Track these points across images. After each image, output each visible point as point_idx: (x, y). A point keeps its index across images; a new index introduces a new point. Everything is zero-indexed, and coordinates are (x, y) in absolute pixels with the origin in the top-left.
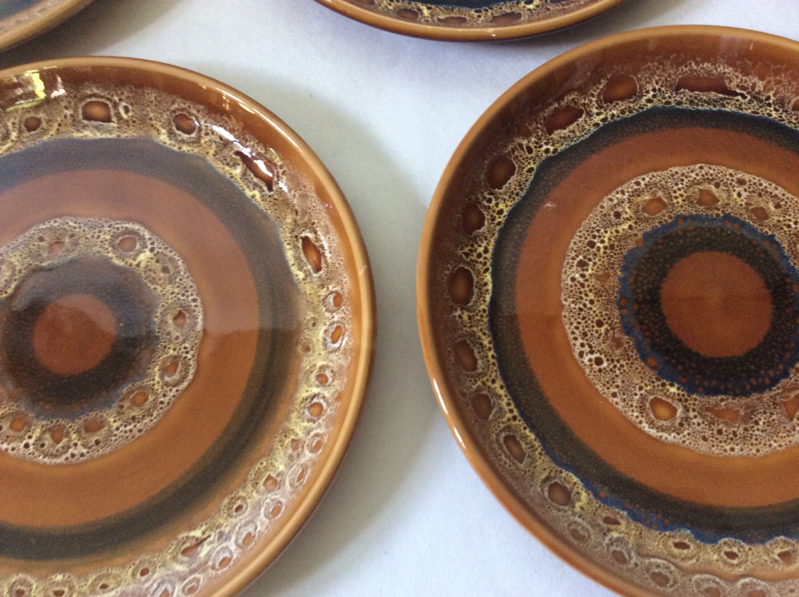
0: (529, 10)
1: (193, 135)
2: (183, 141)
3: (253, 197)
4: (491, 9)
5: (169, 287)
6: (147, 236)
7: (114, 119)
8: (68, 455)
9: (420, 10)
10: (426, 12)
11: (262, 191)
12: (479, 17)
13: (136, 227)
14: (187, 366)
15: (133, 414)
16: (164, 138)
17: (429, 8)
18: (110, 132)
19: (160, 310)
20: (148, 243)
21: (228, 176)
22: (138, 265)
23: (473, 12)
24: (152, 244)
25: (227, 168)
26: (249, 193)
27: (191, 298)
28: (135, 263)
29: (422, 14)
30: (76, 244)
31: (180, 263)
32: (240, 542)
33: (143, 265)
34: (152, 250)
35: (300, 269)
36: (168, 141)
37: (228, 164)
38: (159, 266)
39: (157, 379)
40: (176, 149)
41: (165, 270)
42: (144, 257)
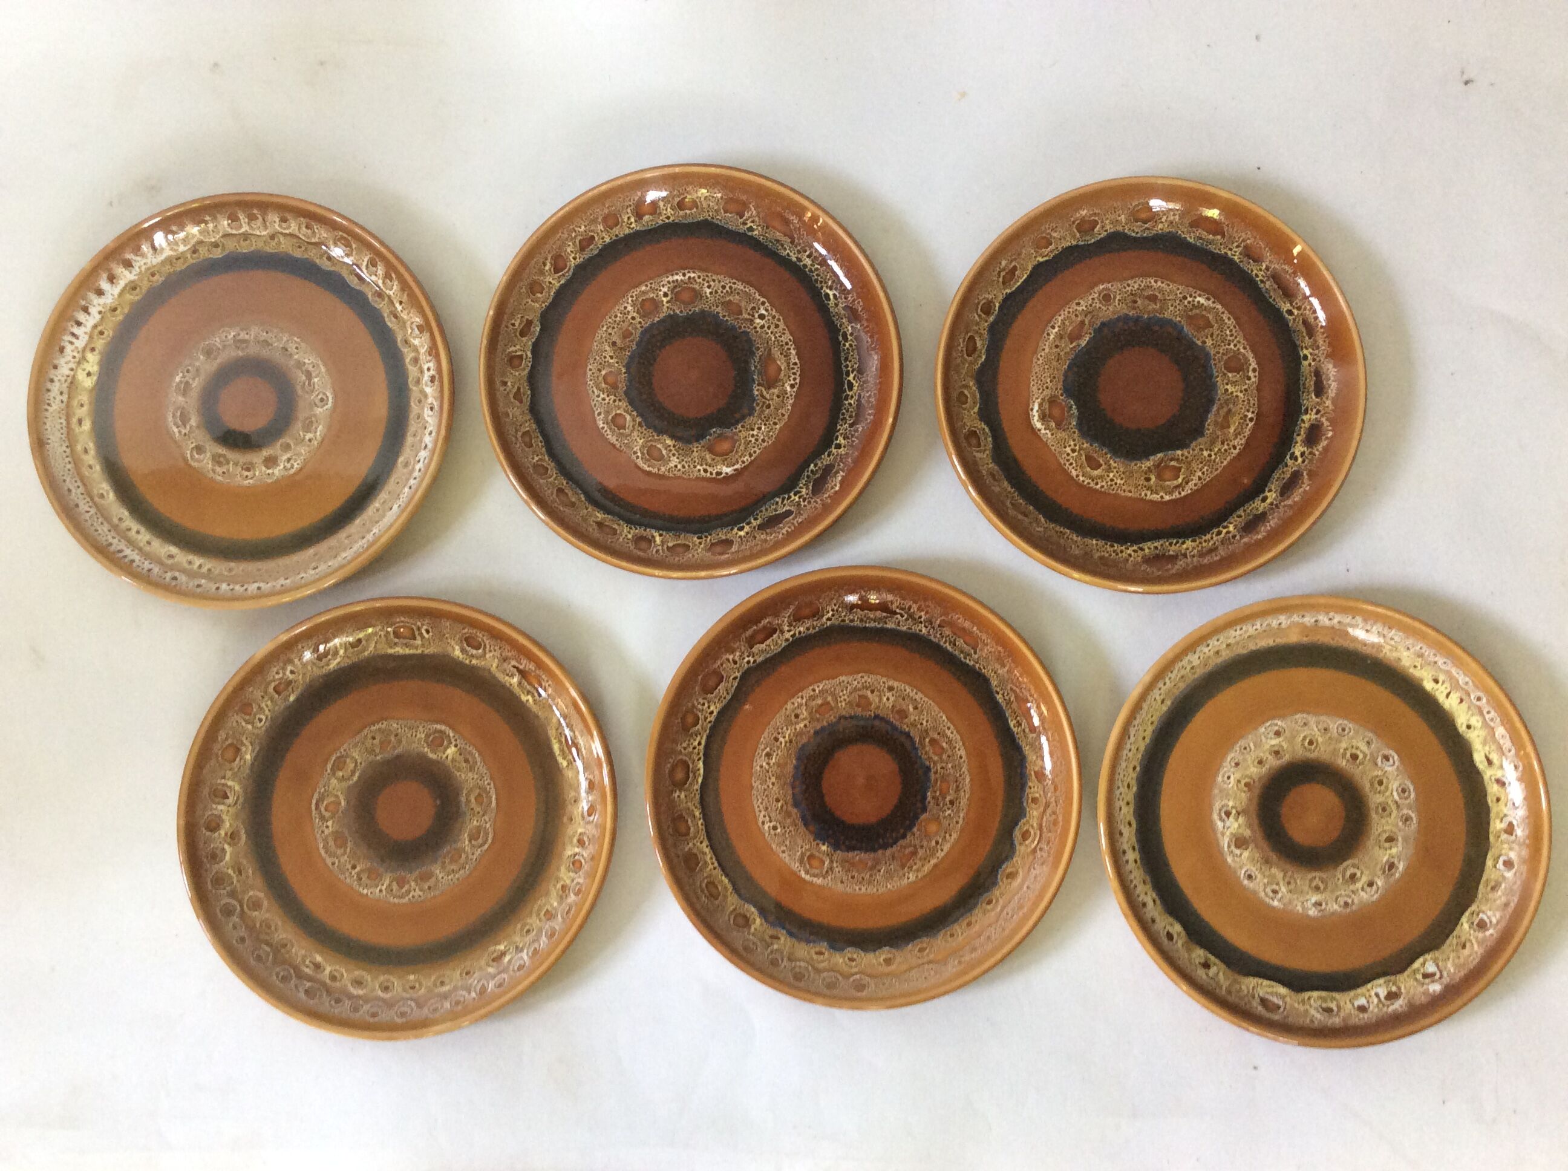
0: (740, 537)
1: (480, 651)
2: (472, 656)
3: (528, 701)
4: (710, 535)
5: (470, 775)
6: (451, 735)
7: (418, 638)
8: (411, 896)
9: (653, 537)
10: (658, 539)
11: (533, 696)
12: (700, 543)
13: (443, 728)
14: (487, 834)
15: (452, 867)
16: (457, 653)
17: (661, 535)
18: (417, 648)
19: (465, 792)
20: (453, 740)
21: (508, 685)
22: (447, 757)
23: (695, 539)
24: (456, 740)
25: (507, 678)
26: (524, 698)
27: (486, 783)
28: (444, 756)
29: (655, 541)
30: (400, 742)
31: (477, 755)
32: (530, 954)
33: (450, 757)
34: (456, 746)
35: (564, 758)
36: (461, 656)
37: (507, 675)
38: (462, 758)
39: (467, 842)
40: (467, 662)
41: (466, 761)
42: (451, 751)
